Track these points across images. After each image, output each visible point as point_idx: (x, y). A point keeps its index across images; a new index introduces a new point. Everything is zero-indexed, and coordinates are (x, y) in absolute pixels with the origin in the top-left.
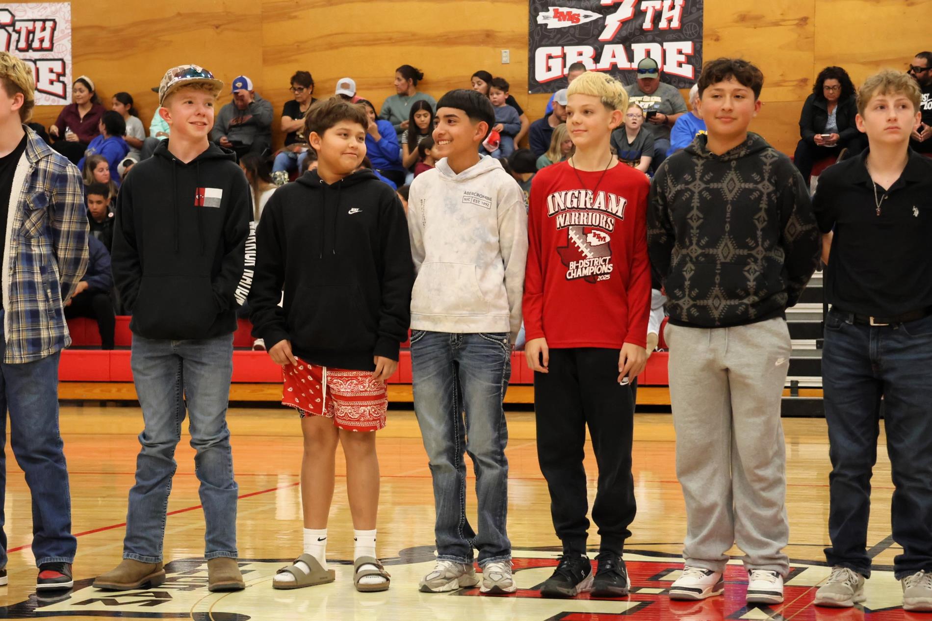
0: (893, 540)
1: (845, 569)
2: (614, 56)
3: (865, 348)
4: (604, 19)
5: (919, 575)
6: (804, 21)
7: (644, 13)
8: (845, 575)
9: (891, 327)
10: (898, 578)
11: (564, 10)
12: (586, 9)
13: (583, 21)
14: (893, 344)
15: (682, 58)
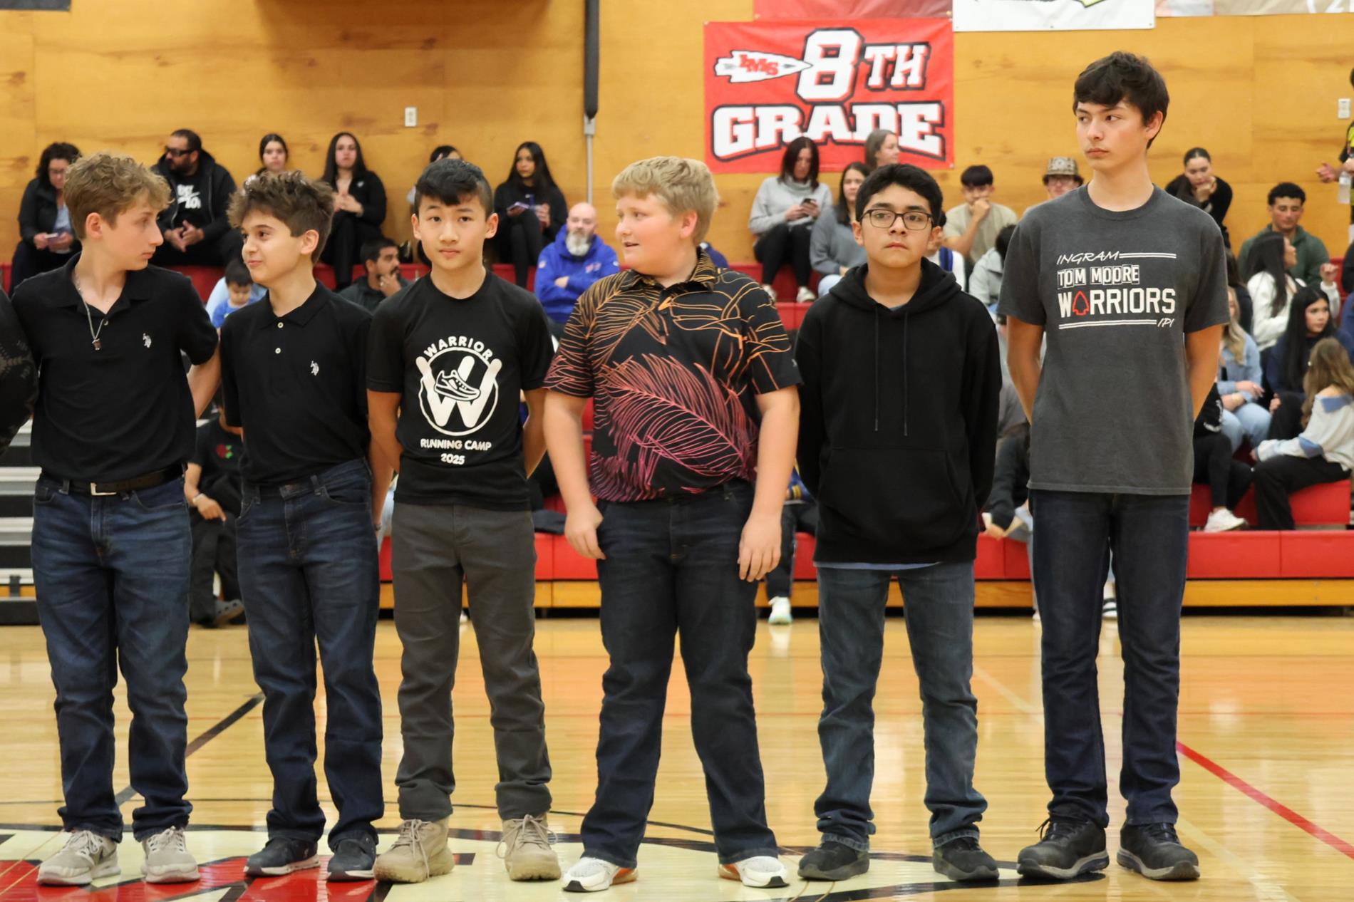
0: (133, 791)
1: (85, 832)
3: (86, 526)
5: (168, 833)
6: (19, 77)
8: (86, 841)
9: (119, 496)
10: (138, 839)
14: (123, 520)
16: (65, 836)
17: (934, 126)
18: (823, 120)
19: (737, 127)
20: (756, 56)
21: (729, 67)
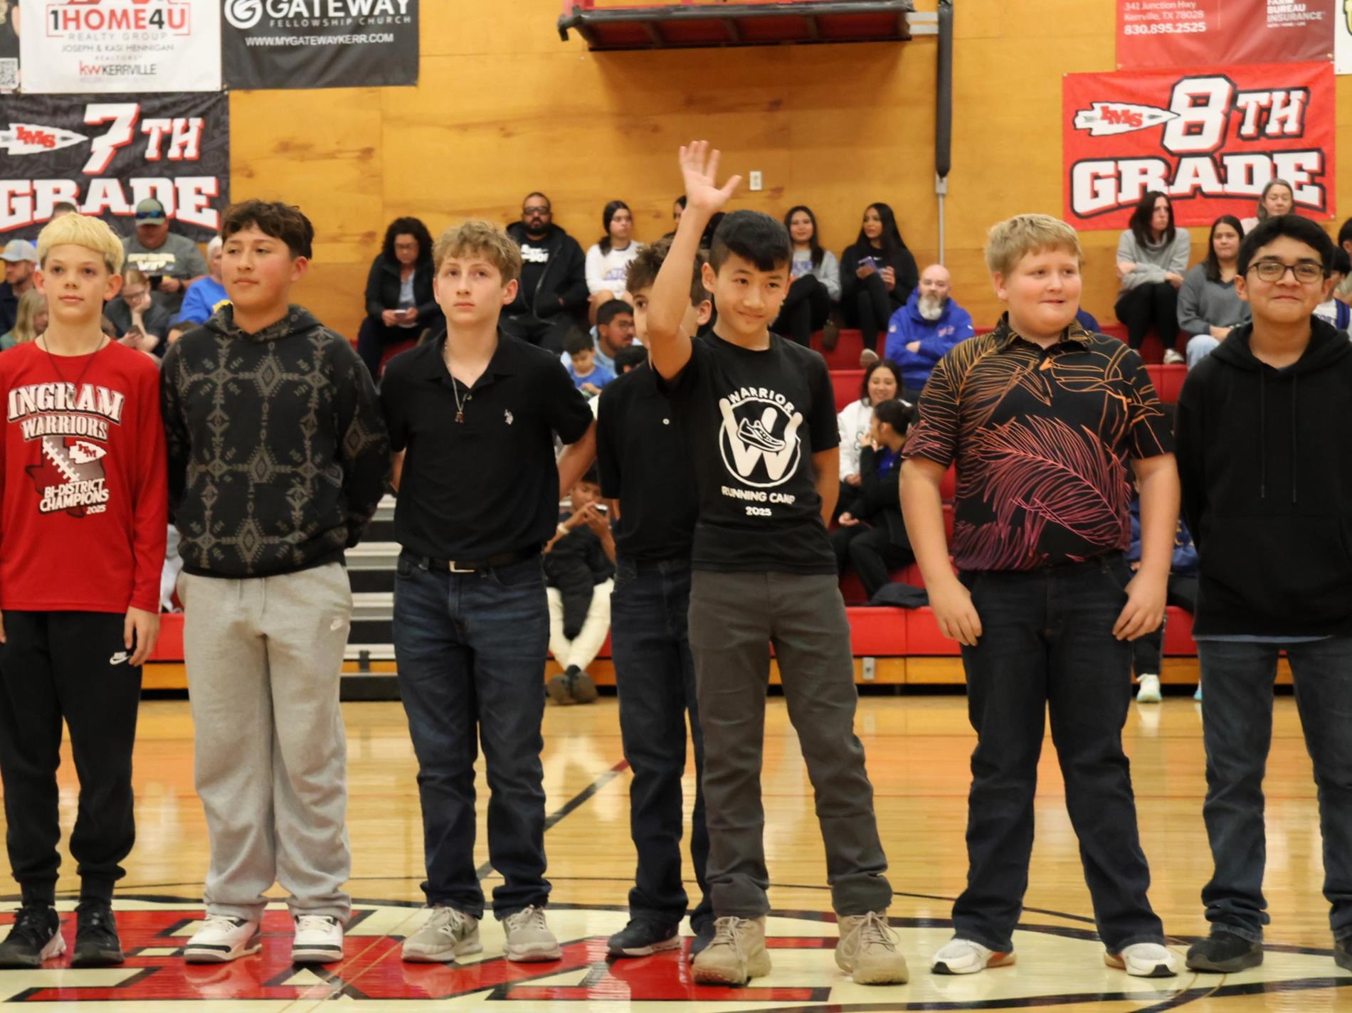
0: (491, 868)
1: (447, 908)
2: (105, 195)
3: (444, 604)
4: (90, 142)
5: (527, 912)
6: (367, 153)
7: (146, 136)
8: (449, 917)
9: (477, 573)
10: (498, 918)
11: (33, 129)
12: (64, 127)
13: (59, 145)
14: (481, 598)
15: (202, 200)
16: (429, 912)
17: (1312, 174)
18: (1192, 172)
19: (1097, 182)
20: (1118, 108)
21: (1088, 119)
